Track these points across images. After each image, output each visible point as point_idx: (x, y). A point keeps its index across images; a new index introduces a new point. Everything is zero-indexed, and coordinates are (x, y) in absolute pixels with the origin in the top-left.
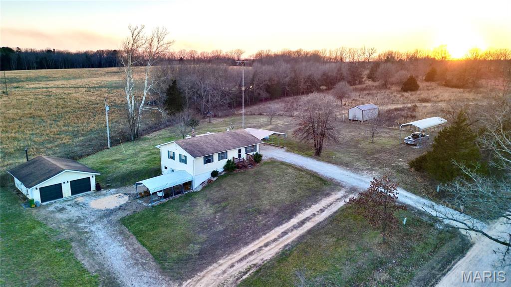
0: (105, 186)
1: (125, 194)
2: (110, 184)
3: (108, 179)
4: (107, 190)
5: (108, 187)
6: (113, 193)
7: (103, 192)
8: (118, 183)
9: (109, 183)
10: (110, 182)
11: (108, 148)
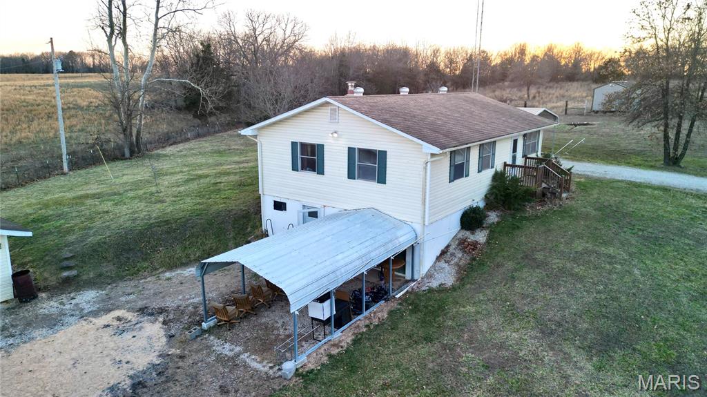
0: (53, 281)
1: (143, 311)
2: (74, 272)
3: (66, 253)
4: (64, 298)
5: (69, 285)
6: (88, 308)
7: (47, 305)
8: (108, 268)
9: (69, 268)
10: (72, 263)
11: (64, 174)
